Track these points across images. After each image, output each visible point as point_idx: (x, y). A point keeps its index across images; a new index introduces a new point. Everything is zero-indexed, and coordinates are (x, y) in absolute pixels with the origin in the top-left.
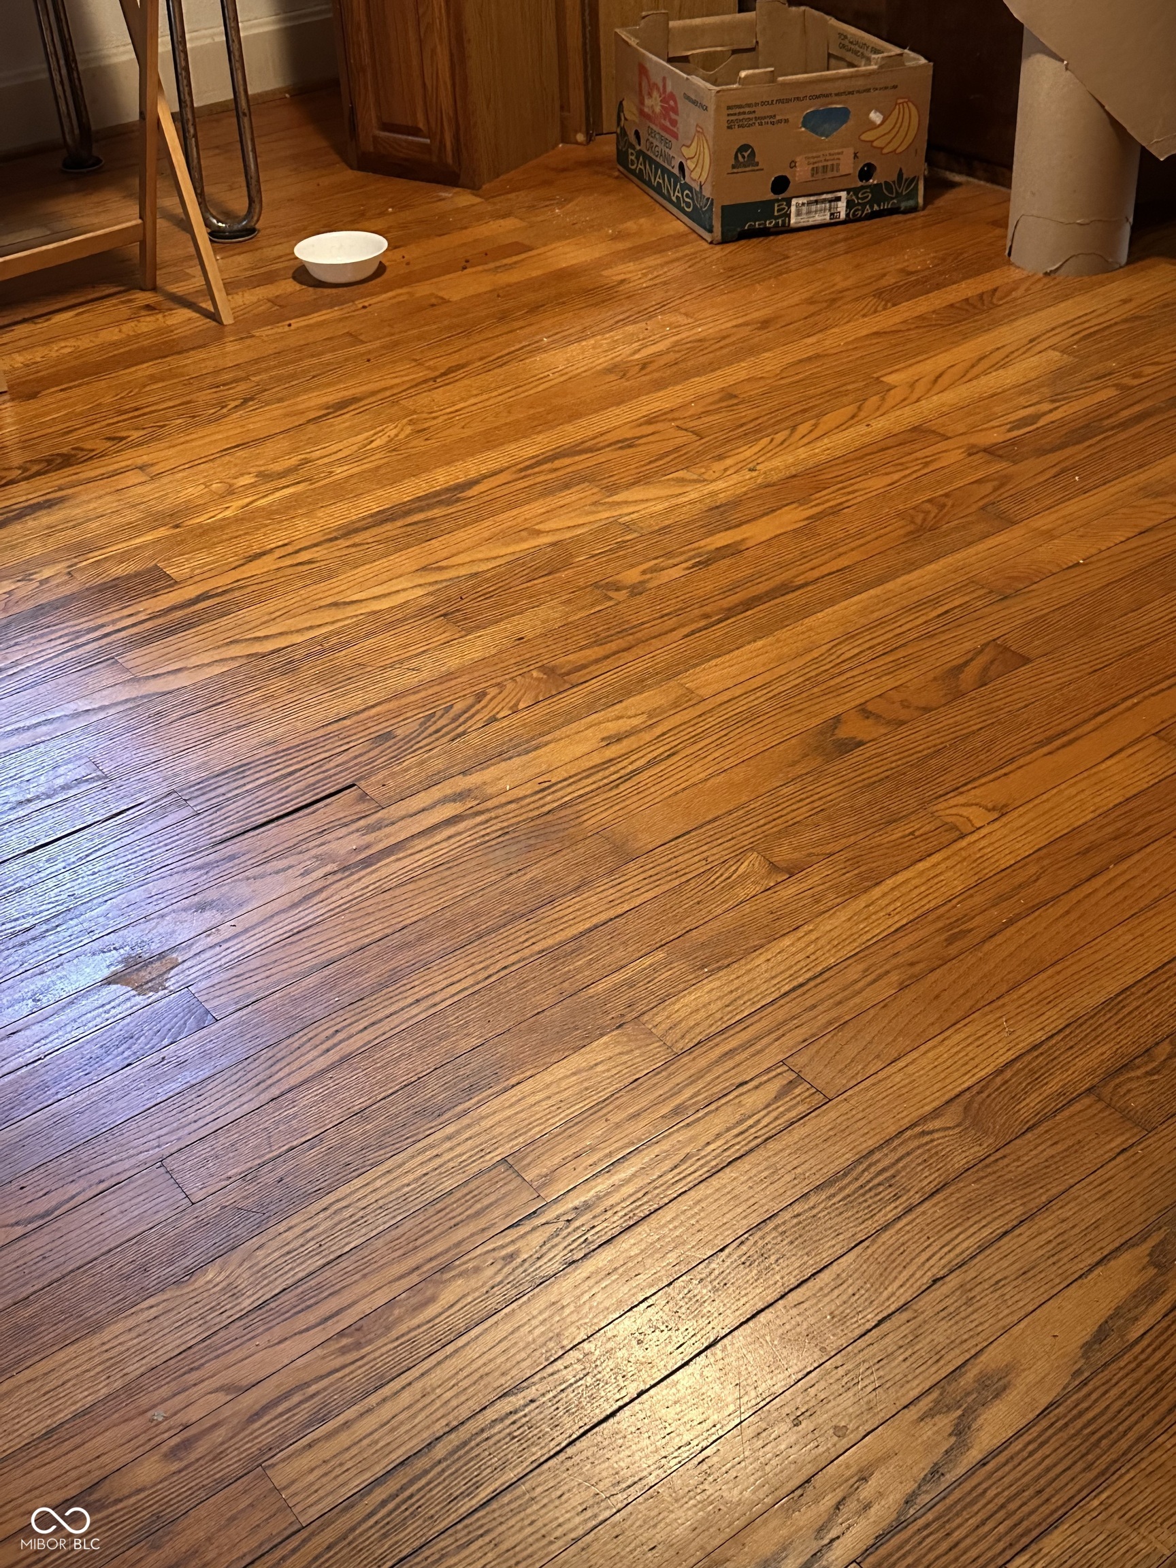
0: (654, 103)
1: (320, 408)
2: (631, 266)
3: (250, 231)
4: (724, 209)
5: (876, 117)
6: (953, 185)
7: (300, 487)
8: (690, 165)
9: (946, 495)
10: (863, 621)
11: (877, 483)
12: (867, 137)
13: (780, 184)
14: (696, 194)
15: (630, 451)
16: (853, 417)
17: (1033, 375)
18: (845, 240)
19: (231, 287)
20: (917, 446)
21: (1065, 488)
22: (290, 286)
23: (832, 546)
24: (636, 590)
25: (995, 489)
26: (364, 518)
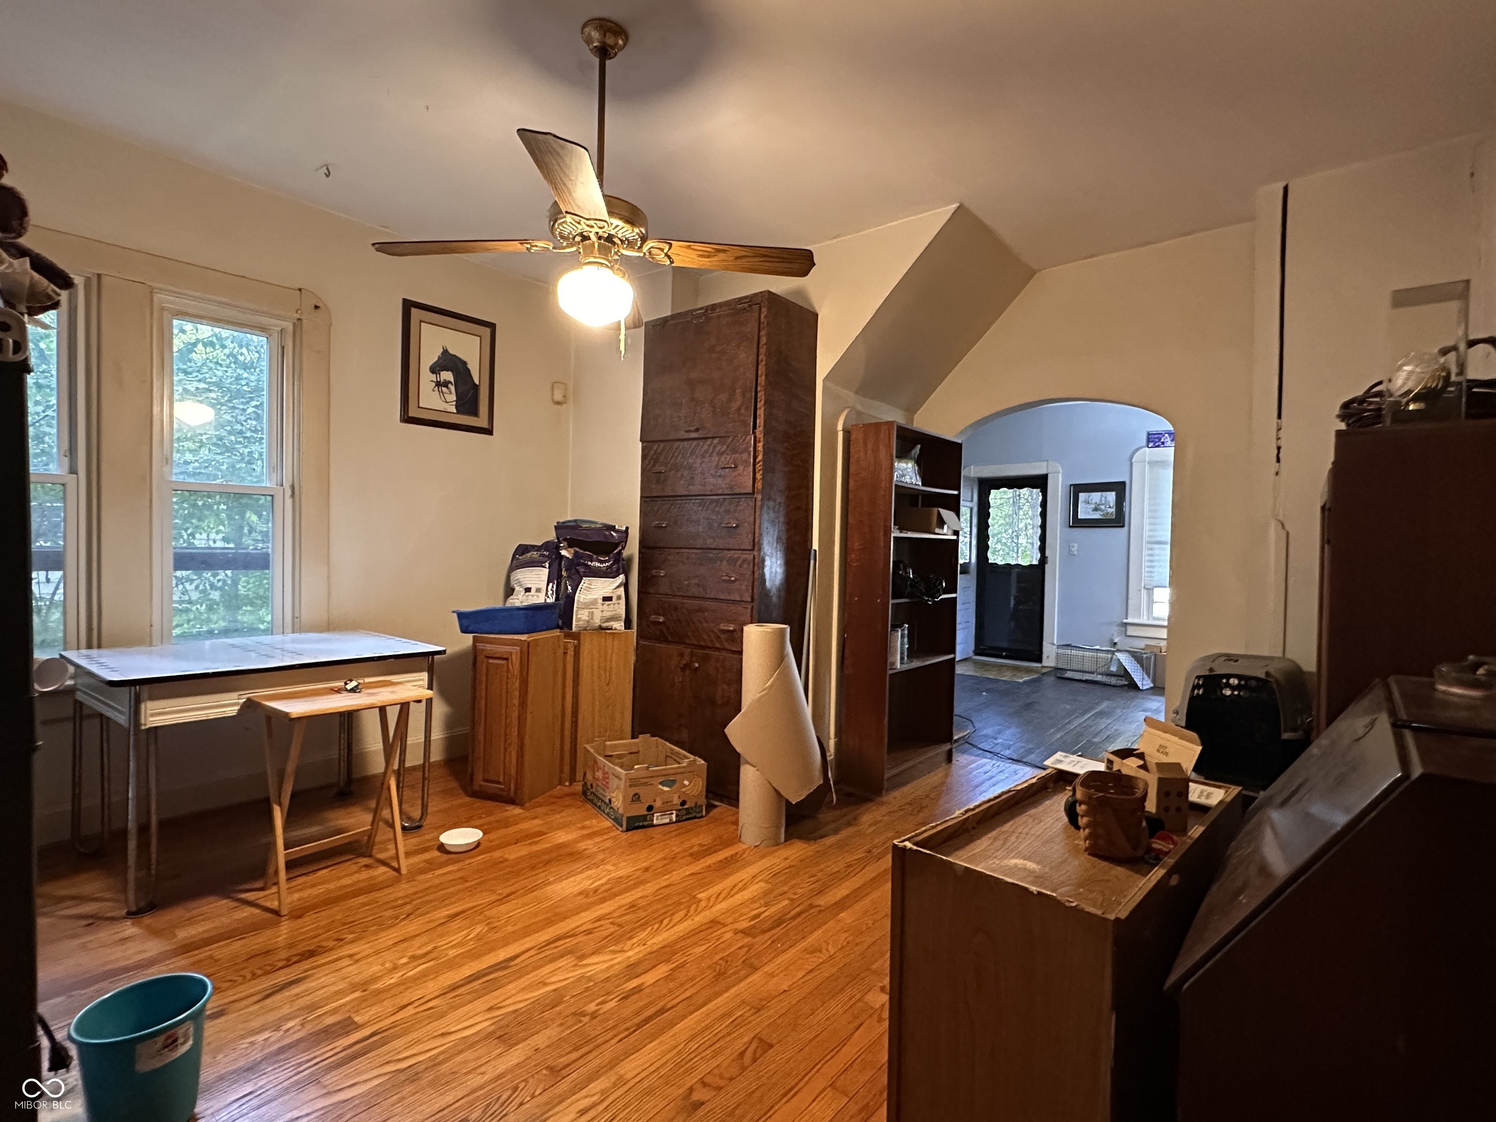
0: (599, 774)
1: (445, 917)
2: (589, 842)
3: (419, 827)
4: (628, 818)
5: (686, 783)
6: (716, 806)
7: (432, 963)
8: (613, 800)
9: (728, 955)
10: (699, 1028)
11: (699, 950)
12: (683, 790)
13: (650, 808)
14: (615, 812)
15: (591, 936)
16: (686, 915)
17: (756, 894)
18: (676, 830)
19: (408, 854)
20: (715, 929)
21: (775, 950)
22: (436, 853)
23: (681, 985)
24: (594, 1015)
25: (748, 951)
26: (462, 980)
